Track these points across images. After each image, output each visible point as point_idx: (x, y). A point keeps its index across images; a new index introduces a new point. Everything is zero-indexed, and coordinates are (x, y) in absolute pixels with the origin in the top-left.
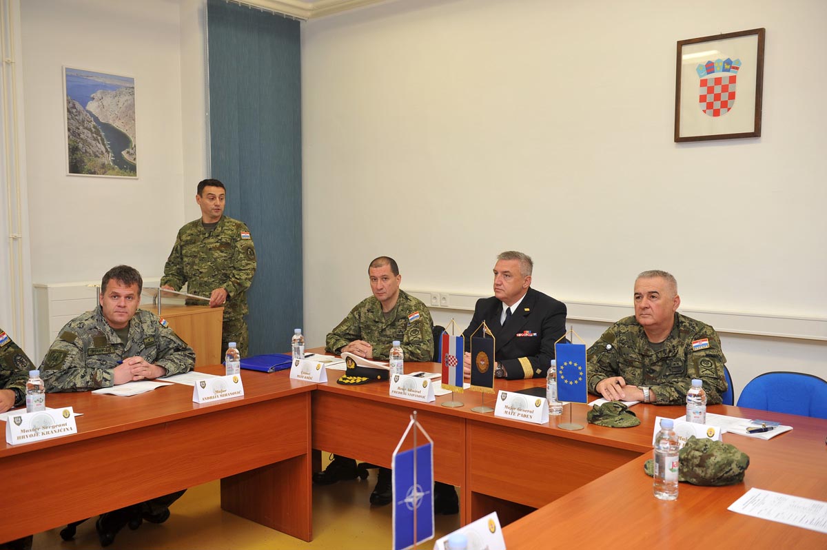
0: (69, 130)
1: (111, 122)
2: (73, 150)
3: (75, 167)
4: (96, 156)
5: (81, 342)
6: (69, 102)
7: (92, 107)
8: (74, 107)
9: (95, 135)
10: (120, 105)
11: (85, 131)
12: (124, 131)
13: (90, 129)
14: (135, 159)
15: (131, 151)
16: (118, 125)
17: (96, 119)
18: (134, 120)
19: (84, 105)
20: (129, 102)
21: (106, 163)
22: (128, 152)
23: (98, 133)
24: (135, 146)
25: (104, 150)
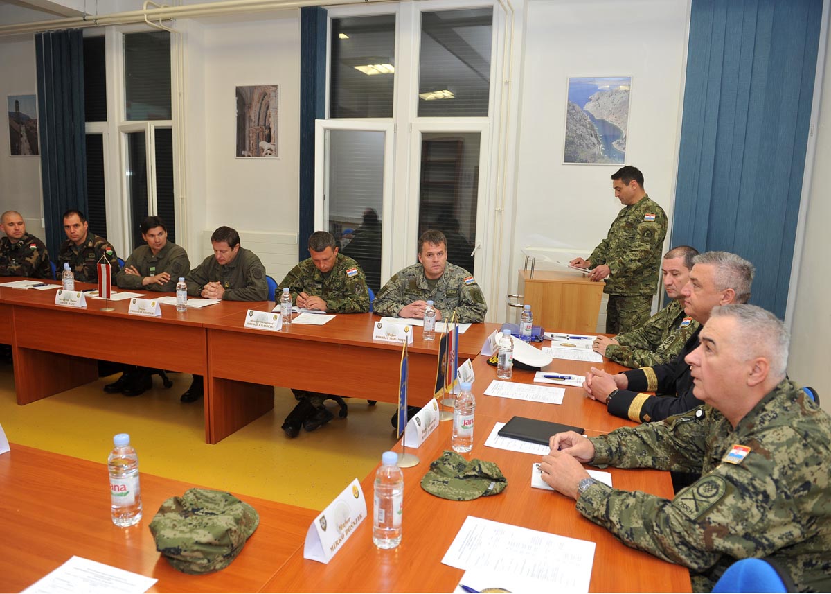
0: (567, 128)
1: (605, 118)
2: (569, 143)
3: (569, 158)
4: (588, 147)
5: (399, 283)
6: (569, 105)
7: (589, 107)
8: (574, 109)
9: (589, 130)
10: (615, 102)
11: (582, 127)
12: (617, 125)
13: (585, 126)
14: (624, 149)
15: (621, 141)
16: (611, 119)
17: (592, 117)
18: (627, 114)
19: (582, 106)
20: (624, 98)
21: (597, 153)
22: (618, 143)
23: (592, 128)
24: (625, 137)
25: (596, 143)
